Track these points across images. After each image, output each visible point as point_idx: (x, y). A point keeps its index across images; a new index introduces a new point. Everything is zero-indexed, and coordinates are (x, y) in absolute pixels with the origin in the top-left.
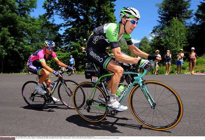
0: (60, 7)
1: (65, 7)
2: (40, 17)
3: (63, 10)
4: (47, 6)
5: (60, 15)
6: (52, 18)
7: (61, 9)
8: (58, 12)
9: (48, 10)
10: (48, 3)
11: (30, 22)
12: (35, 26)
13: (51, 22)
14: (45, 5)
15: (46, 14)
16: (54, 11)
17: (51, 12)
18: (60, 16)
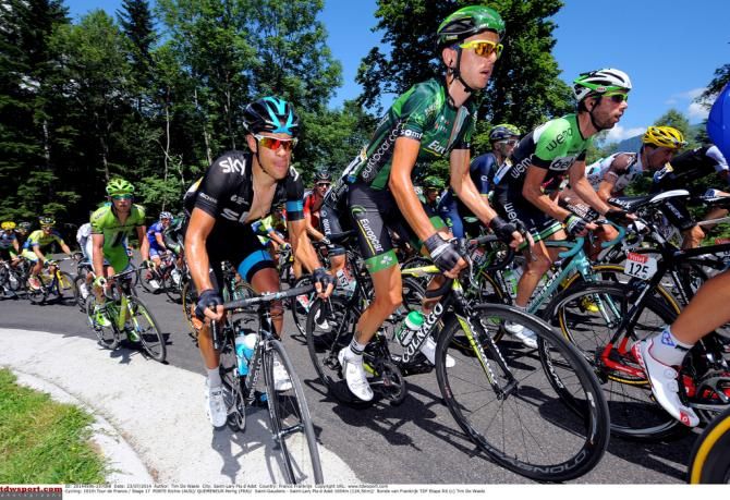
0: (394, 72)
1: (406, 66)
2: (347, 104)
3: (401, 78)
4: (364, 75)
5: (396, 92)
6: (377, 103)
7: (397, 74)
8: (390, 85)
9: (368, 85)
10: (367, 68)
11: (330, 124)
12: (340, 132)
13: (375, 114)
14: (361, 72)
15: (362, 96)
16: (382, 85)
17: (373, 89)
18: (396, 95)
